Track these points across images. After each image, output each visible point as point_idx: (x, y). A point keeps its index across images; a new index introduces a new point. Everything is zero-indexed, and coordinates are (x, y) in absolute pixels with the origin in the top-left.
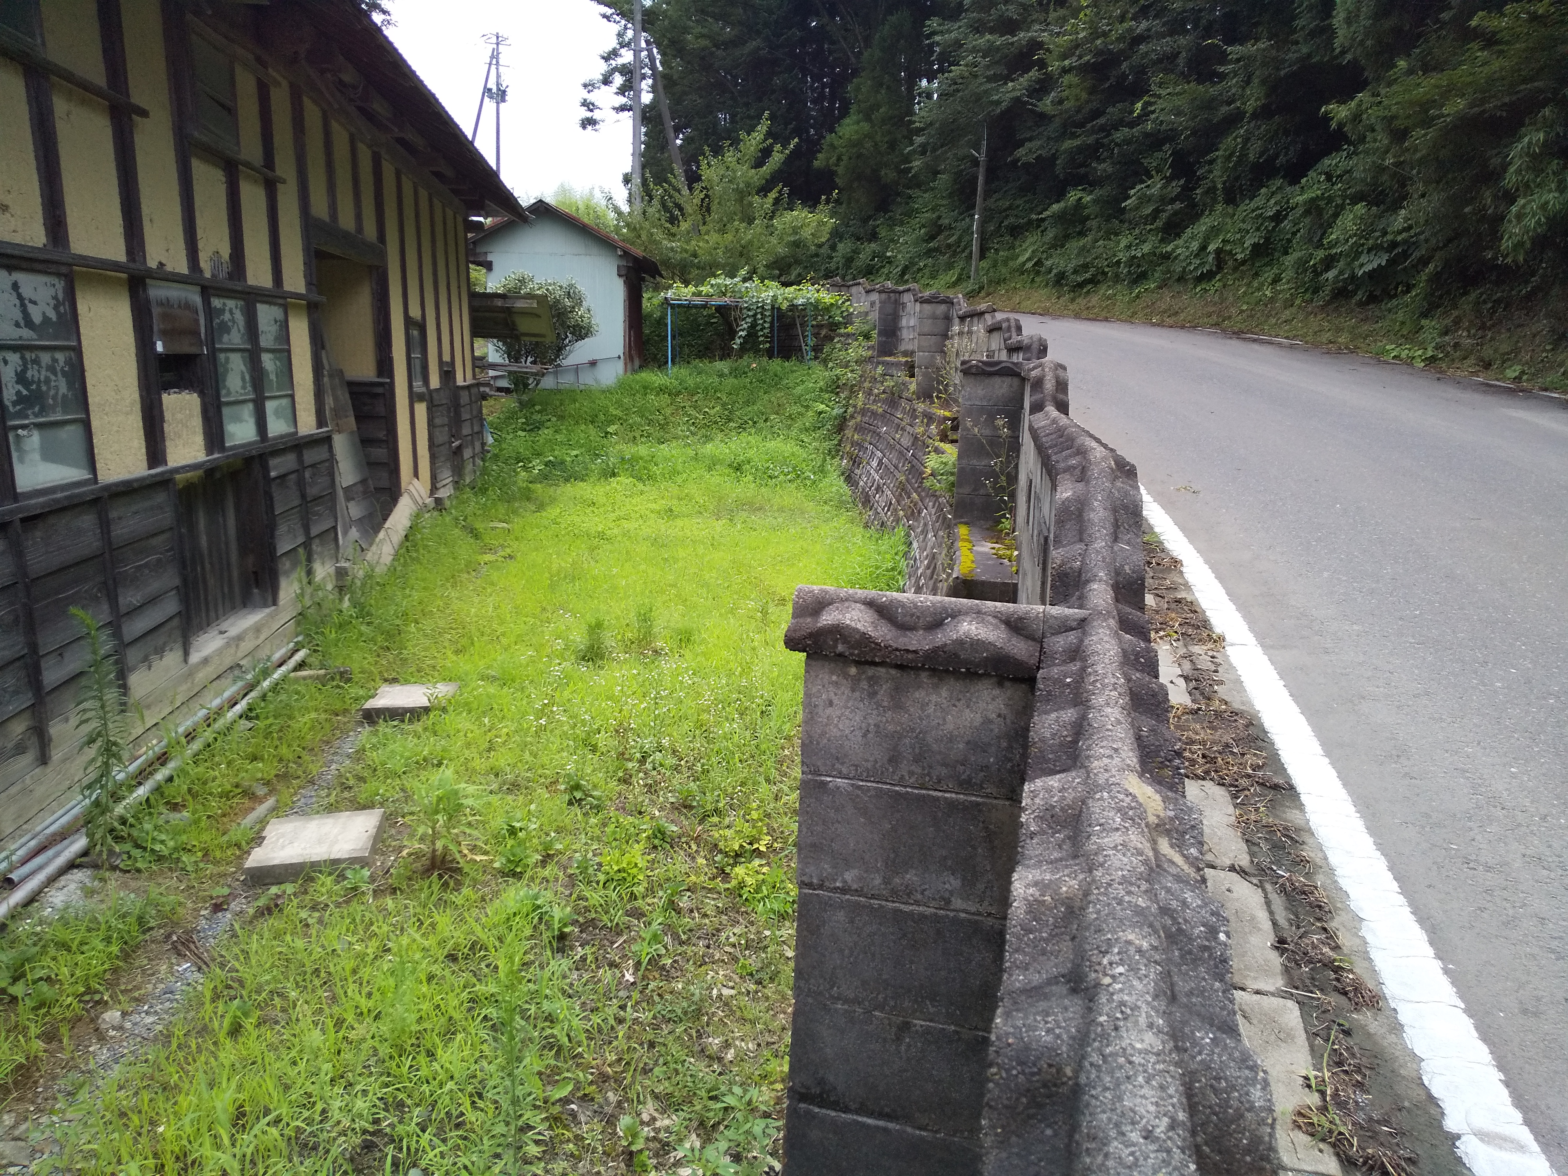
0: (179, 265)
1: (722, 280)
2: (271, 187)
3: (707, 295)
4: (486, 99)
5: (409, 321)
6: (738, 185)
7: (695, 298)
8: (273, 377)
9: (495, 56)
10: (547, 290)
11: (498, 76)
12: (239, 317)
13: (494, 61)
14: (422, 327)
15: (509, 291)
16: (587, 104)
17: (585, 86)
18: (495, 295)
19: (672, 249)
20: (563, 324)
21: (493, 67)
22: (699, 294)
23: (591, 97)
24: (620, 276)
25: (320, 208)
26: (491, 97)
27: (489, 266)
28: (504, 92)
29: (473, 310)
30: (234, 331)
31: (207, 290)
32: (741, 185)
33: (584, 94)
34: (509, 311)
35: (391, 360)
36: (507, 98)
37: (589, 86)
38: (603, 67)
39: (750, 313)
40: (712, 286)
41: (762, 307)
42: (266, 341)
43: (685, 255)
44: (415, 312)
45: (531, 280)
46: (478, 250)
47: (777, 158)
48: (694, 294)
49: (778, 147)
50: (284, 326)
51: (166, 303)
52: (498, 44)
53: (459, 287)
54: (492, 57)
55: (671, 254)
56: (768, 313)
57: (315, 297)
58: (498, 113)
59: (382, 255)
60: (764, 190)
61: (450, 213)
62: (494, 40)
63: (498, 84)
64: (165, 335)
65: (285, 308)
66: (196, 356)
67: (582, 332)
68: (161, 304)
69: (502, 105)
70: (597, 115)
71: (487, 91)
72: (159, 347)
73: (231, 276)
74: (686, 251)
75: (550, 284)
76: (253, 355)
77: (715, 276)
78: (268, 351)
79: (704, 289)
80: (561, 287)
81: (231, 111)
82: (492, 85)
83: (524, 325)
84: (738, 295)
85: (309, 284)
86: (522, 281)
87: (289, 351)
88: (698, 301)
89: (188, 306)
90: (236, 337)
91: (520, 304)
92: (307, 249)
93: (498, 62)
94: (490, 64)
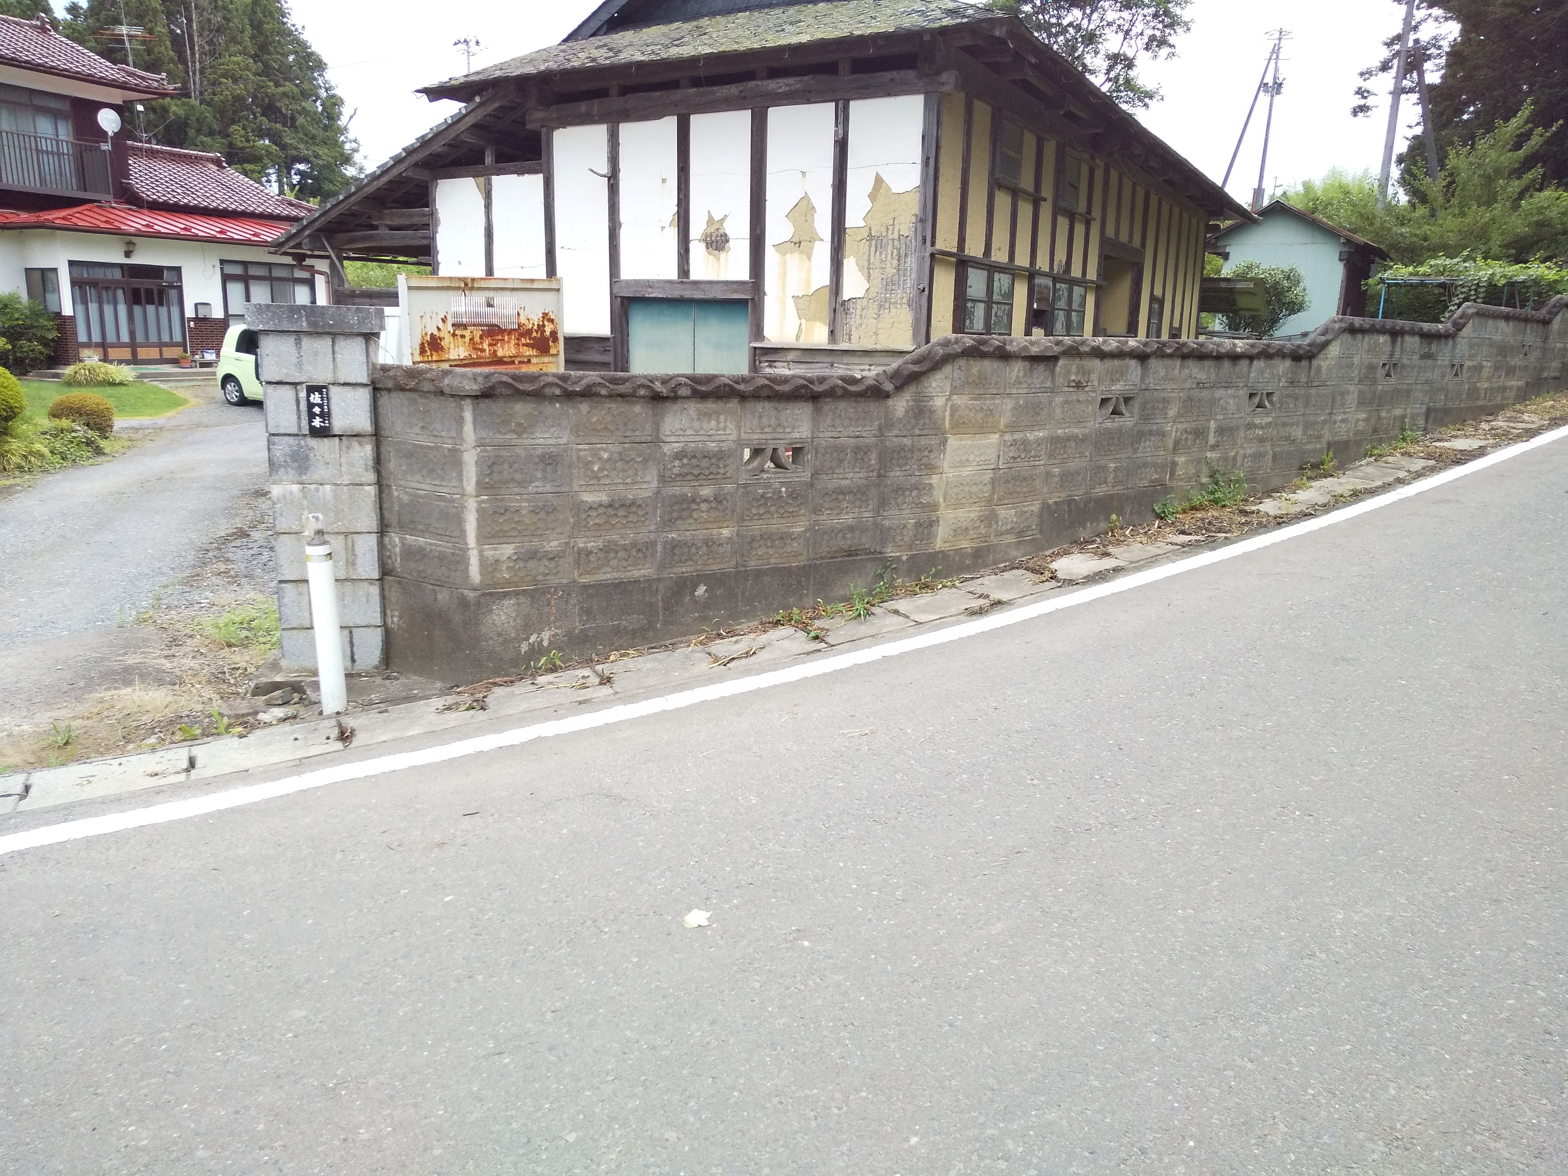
0: (1046, 268)
1: (1441, 261)
2: (1088, 223)
3: (1424, 275)
4: (1261, 93)
5: (1153, 298)
6: (1485, 170)
7: (1412, 278)
8: (1075, 325)
9: (1276, 51)
10: (1270, 274)
11: (1276, 70)
12: (1066, 294)
13: (1274, 56)
14: (1161, 302)
15: (1238, 276)
16: (1362, 93)
17: (1362, 74)
18: (1226, 280)
19: (1402, 234)
20: (1279, 301)
21: (1273, 62)
22: (1417, 274)
23: (1366, 85)
24: (1341, 260)
25: (1110, 232)
26: (1266, 91)
27: (1226, 256)
28: (1281, 84)
29: (1202, 291)
30: (1062, 300)
31: (1055, 279)
32: (1490, 171)
33: (1360, 83)
34: (1231, 291)
35: (1137, 322)
36: (1282, 91)
37: (1366, 74)
38: (1385, 53)
39: (1464, 290)
40: (1431, 266)
41: (1478, 284)
42: (1075, 306)
43: (1415, 239)
44: (1158, 292)
45: (1258, 267)
46: (1219, 244)
47: (1535, 141)
48: (1411, 274)
49: (1540, 130)
50: (1084, 298)
51: (1040, 286)
52: (1280, 39)
53: (1194, 274)
54: (1273, 52)
55: (1400, 239)
56: (1482, 290)
57: (1101, 282)
58: (1271, 106)
59: (1142, 255)
60: (1518, 172)
61: (1194, 221)
62: (1277, 35)
63: (1275, 78)
64: (1038, 301)
65: (1086, 289)
66: (1046, 311)
67: (1295, 307)
68: (1038, 286)
69: (1277, 98)
70: (1370, 102)
71: (1263, 85)
72: (1035, 306)
73: (1064, 272)
74: (1416, 235)
75: (1273, 270)
76: (1068, 312)
77: (1436, 257)
78: (1075, 311)
79: (1421, 270)
80: (1283, 271)
81: (1076, 188)
82: (1269, 80)
83: (1242, 302)
84: (1455, 274)
85: (1099, 275)
86: (1250, 268)
87: (1084, 312)
88: (1415, 280)
89: (1047, 287)
90: (1062, 304)
91: (1240, 286)
92: (1100, 256)
93: (1277, 57)
94: (1270, 60)
